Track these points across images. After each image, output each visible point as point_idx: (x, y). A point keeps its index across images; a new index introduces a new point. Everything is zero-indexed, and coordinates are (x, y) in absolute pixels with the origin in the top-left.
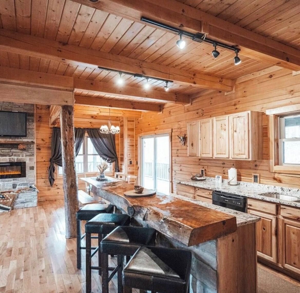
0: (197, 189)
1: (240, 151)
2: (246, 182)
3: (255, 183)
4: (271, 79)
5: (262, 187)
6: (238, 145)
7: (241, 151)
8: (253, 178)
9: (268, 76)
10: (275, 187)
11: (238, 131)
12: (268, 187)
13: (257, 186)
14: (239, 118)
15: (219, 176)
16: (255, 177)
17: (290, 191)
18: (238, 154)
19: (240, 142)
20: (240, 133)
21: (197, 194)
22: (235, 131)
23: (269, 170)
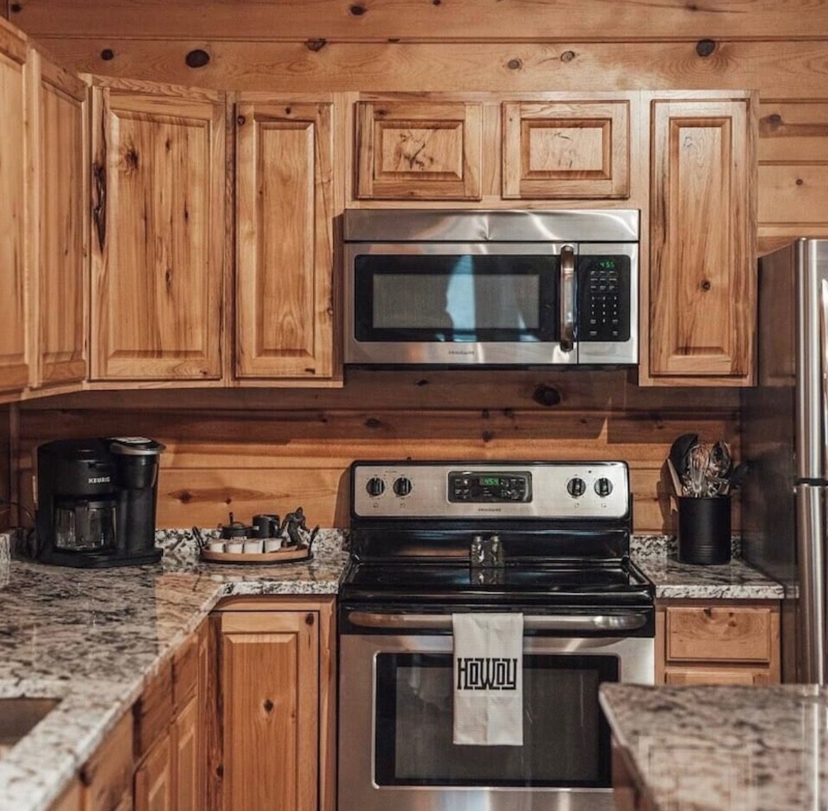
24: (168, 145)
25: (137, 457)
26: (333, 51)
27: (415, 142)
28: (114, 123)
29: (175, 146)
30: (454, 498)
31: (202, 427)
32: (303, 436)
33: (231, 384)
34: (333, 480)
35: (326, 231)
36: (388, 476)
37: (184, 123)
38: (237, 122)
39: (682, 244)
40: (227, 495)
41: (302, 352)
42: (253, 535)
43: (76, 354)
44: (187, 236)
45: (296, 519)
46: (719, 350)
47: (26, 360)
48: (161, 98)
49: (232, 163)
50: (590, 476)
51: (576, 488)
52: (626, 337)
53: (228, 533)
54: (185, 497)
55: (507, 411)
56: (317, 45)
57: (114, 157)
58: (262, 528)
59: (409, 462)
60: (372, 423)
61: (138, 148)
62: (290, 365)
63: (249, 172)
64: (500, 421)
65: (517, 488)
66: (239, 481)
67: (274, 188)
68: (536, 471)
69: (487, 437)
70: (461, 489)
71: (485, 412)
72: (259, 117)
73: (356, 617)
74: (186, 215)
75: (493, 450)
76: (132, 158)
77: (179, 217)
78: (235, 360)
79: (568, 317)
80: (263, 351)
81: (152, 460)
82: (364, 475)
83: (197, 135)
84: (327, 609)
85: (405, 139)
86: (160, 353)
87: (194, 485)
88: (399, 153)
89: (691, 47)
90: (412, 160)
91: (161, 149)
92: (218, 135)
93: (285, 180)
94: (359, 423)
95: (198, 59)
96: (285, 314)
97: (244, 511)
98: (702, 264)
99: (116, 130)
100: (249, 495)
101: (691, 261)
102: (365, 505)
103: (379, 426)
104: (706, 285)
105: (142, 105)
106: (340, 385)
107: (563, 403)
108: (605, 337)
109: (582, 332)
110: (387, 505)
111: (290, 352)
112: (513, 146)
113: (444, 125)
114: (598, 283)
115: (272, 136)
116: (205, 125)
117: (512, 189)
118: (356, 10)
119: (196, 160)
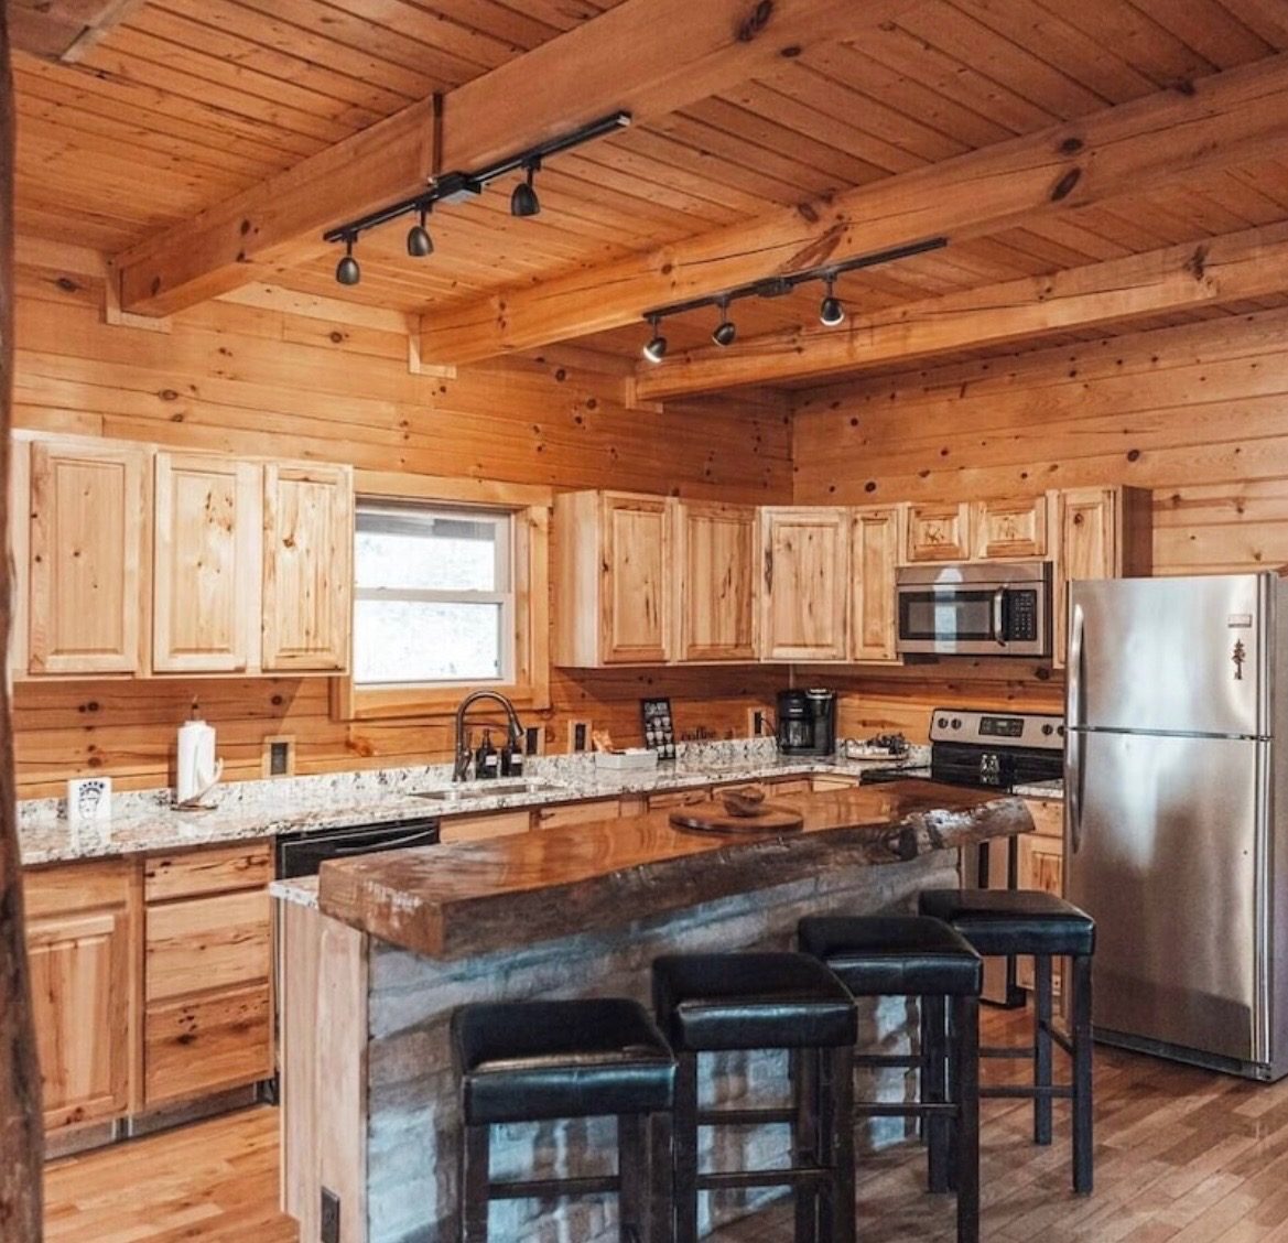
0: (151, 865)
1: (308, 633)
2: (239, 784)
3: (279, 779)
4: (337, 349)
5: (310, 786)
6: (300, 609)
7: (315, 636)
8: (266, 759)
9: (328, 330)
10: (358, 776)
11: (301, 541)
12: (334, 783)
13: (287, 788)
14: (308, 484)
15: (100, 780)
16: (280, 750)
17: (405, 777)
18: (300, 650)
19: (308, 594)
20: (312, 554)
21: (153, 892)
22: (289, 543)
23: (332, 714)
24: (810, 538)
25: (814, 700)
26: (931, 477)
27: (936, 526)
28: (777, 530)
29: (814, 538)
30: (981, 732)
32: (918, 693)
33: (853, 662)
34: (927, 719)
35: (893, 579)
36: (950, 717)
37: (820, 525)
38: (855, 521)
40: (870, 724)
41: (882, 646)
44: (822, 585)
47: (664, 646)
48: (808, 513)
49: (851, 544)
50: (1055, 723)
51: (1046, 730)
52: (1035, 638)
55: (1021, 683)
56: (924, 474)
57: (777, 548)
58: (884, 743)
59: (964, 710)
60: (951, 687)
61: (792, 541)
62: (877, 653)
63: (859, 549)
64: (1019, 688)
65: (1016, 728)
66: (889, 717)
67: (870, 556)
68: (1028, 720)
69: (1009, 697)
70: (988, 727)
71: (1010, 683)
72: (864, 519)
74: (822, 573)
75: (1012, 706)
76: (789, 547)
77: (817, 574)
78: (853, 650)
79: (998, 627)
80: (865, 645)
81: (832, 703)
82: (938, 715)
85: (929, 526)
86: (805, 646)
88: (927, 535)
89: (1125, 456)
90: (933, 538)
91: (806, 540)
92: (843, 530)
93: (875, 552)
94: (946, 687)
95: (871, 488)
96: (875, 626)
99: (780, 533)
102: (938, 734)
103: (955, 687)
105: (796, 519)
106: (901, 663)
107: (1052, 679)
108: (1024, 638)
109: (1007, 635)
110: (948, 734)
111: (877, 645)
112: (983, 527)
113: (949, 517)
114: (1018, 606)
115: (870, 529)
116: (835, 526)
117: (983, 552)
118: (944, 453)
119: (828, 543)
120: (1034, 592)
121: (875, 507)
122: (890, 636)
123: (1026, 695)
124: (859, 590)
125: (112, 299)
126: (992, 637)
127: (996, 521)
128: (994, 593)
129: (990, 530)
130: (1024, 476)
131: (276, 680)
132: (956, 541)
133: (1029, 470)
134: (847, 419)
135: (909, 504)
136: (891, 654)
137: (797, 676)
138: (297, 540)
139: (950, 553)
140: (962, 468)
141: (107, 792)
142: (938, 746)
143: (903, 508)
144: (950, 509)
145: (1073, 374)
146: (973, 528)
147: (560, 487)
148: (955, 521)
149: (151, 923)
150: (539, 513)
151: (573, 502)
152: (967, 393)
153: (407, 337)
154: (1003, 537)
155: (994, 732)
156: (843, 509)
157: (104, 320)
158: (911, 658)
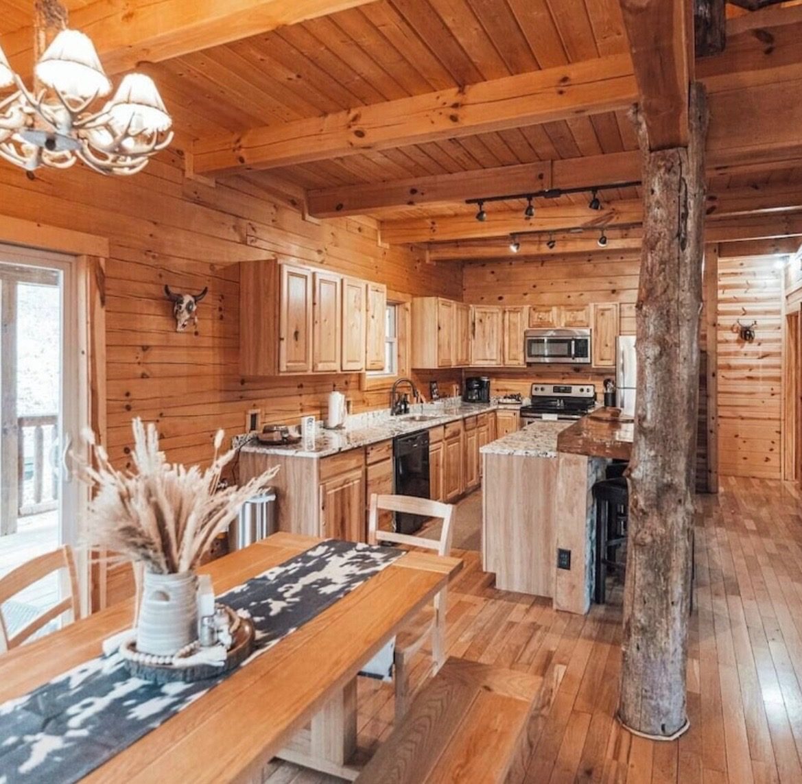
1: (377, 355)
6: (375, 345)
7: (379, 356)
14: (378, 292)
19: (377, 338)
20: (378, 321)
21: (369, 461)
22: (373, 317)
23: (360, 388)
24: (489, 318)
25: (485, 381)
26: (528, 295)
27: (542, 315)
28: (477, 314)
30: (554, 392)
31: (503, 375)
32: (523, 378)
33: (503, 366)
34: (529, 387)
35: (523, 334)
36: (540, 387)
37: (492, 313)
38: (504, 312)
39: (601, 336)
40: (506, 390)
41: (518, 360)
42: (509, 398)
43: (467, 360)
44: (493, 336)
45: (519, 395)
46: (610, 360)
48: (488, 308)
49: (503, 320)
50: (585, 388)
51: (582, 390)
52: (587, 356)
53: (505, 398)
54: (498, 390)
55: (568, 373)
56: (525, 294)
57: (477, 321)
58: (512, 397)
59: (545, 384)
60: (537, 375)
61: (482, 319)
62: (515, 362)
63: (507, 322)
64: (567, 375)
65: (568, 390)
66: (509, 387)
67: (512, 326)
68: (573, 387)
69: (563, 378)
70: (556, 389)
71: (563, 373)
72: (509, 311)
73: (523, 414)
74: (493, 331)
75: (565, 382)
76: (481, 321)
77: (491, 332)
78: (504, 361)
79: (573, 352)
80: (510, 359)
81: (489, 382)
82: (534, 386)
83: (495, 316)
84: (518, 413)
85: (539, 314)
86: (486, 360)
87: (499, 388)
88: (538, 318)
89: (610, 292)
90: (541, 319)
91: (487, 318)
92: (500, 315)
93: (514, 324)
94: (535, 376)
95: (500, 298)
96: (514, 352)
97: (509, 394)
98: (606, 341)
99: (477, 315)
100: (510, 390)
101: (603, 340)
102: (534, 393)
103: (539, 376)
104: (607, 346)
105: (483, 310)
106: (525, 366)
107: (581, 371)
108: (582, 356)
109: (577, 355)
110: (539, 393)
111: (515, 359)
112: (563, 316)
113: (548, 311)
114: (580, 345)
115: (512, 315)
116: (497, 313)
117: (563, 325)
118: (534, 286)
119: (495, 321)
120: (586, 341)
121: (515, 306)
122: (521, 357)
123: (570, 378)
124: (507, 339)
125: (306, 210)
126: (569, 355)
127: (568, 314)
128: (571, 340)
129: (566, 317)
130: (569, 297)
131: (346, 374)
132: (551, 320)
133: (571, 294)
134: (489, 271)
135: (529, 306)
136: (522, 362)
137: (465, 372)
138: (375, 316)
139: (550, 324)
140: (542, 293)
141: (314, 421)
142: (533, 397)
143: (526, 308)
144: (549, 309)
145: (589, 261)
146: (559, 316)
147: (414, 295)
148: (551, 314)
149: (369, 473)
150: (408, 305)
151: (423, 302)
152: (545, 264)
153: (376, 231)
154: (571, 320)
155: (559, 392)
156: (499, 307)
157: (304, 219)
158: (529, 364)
